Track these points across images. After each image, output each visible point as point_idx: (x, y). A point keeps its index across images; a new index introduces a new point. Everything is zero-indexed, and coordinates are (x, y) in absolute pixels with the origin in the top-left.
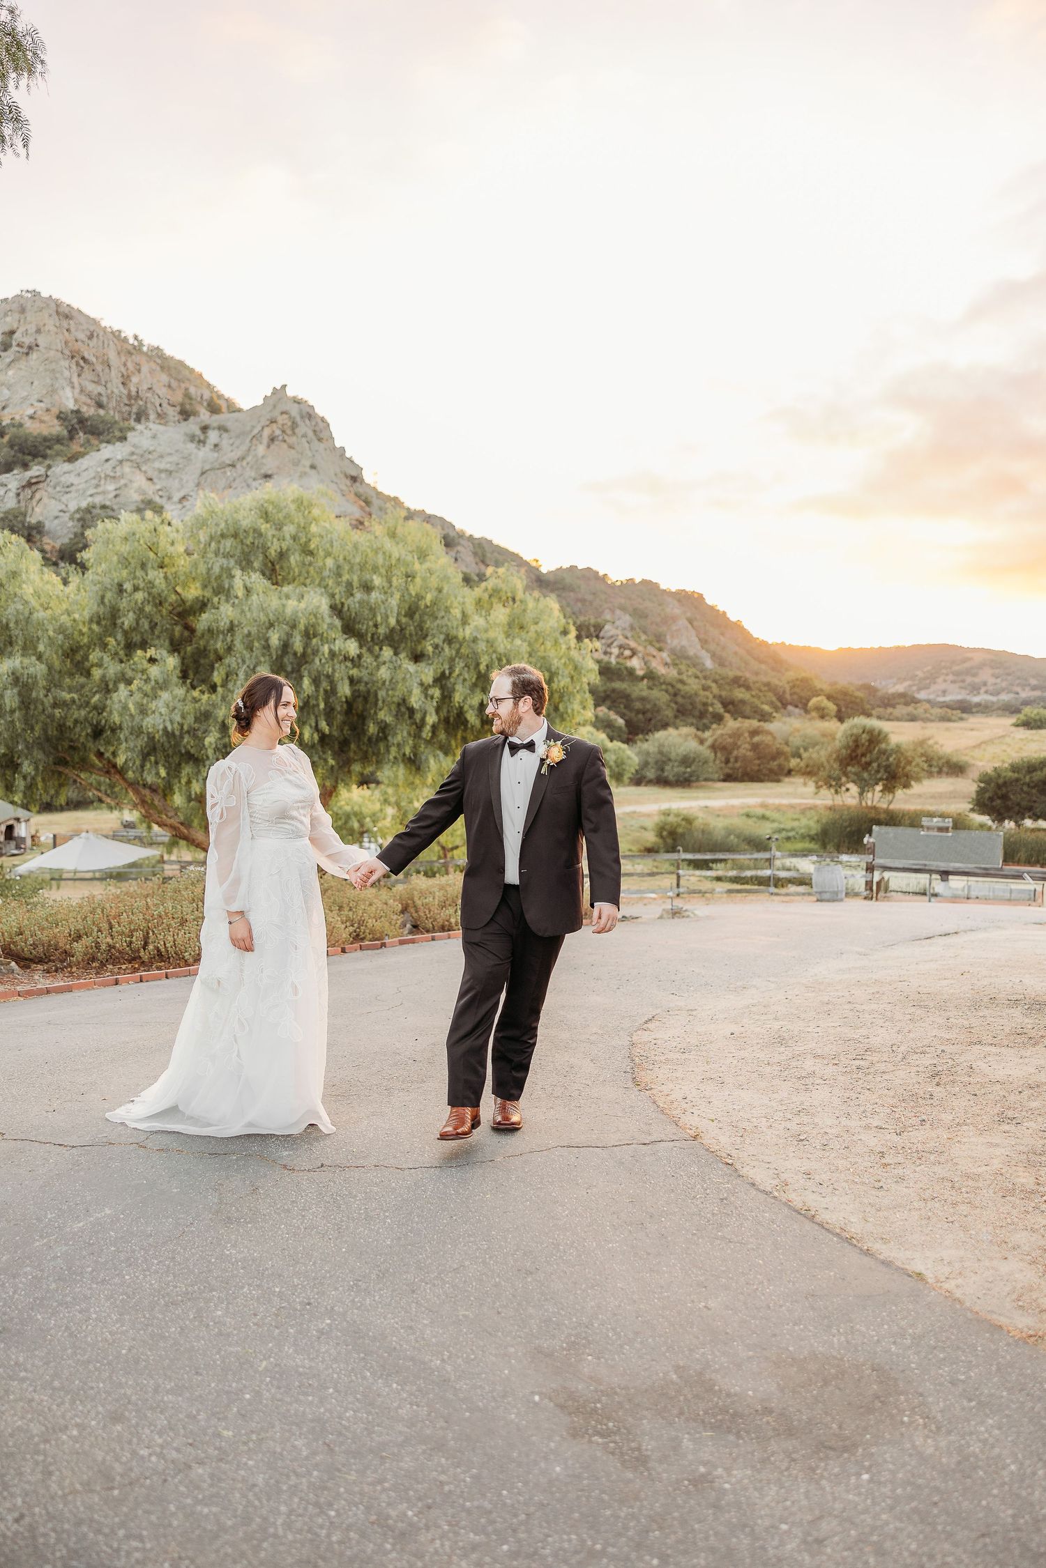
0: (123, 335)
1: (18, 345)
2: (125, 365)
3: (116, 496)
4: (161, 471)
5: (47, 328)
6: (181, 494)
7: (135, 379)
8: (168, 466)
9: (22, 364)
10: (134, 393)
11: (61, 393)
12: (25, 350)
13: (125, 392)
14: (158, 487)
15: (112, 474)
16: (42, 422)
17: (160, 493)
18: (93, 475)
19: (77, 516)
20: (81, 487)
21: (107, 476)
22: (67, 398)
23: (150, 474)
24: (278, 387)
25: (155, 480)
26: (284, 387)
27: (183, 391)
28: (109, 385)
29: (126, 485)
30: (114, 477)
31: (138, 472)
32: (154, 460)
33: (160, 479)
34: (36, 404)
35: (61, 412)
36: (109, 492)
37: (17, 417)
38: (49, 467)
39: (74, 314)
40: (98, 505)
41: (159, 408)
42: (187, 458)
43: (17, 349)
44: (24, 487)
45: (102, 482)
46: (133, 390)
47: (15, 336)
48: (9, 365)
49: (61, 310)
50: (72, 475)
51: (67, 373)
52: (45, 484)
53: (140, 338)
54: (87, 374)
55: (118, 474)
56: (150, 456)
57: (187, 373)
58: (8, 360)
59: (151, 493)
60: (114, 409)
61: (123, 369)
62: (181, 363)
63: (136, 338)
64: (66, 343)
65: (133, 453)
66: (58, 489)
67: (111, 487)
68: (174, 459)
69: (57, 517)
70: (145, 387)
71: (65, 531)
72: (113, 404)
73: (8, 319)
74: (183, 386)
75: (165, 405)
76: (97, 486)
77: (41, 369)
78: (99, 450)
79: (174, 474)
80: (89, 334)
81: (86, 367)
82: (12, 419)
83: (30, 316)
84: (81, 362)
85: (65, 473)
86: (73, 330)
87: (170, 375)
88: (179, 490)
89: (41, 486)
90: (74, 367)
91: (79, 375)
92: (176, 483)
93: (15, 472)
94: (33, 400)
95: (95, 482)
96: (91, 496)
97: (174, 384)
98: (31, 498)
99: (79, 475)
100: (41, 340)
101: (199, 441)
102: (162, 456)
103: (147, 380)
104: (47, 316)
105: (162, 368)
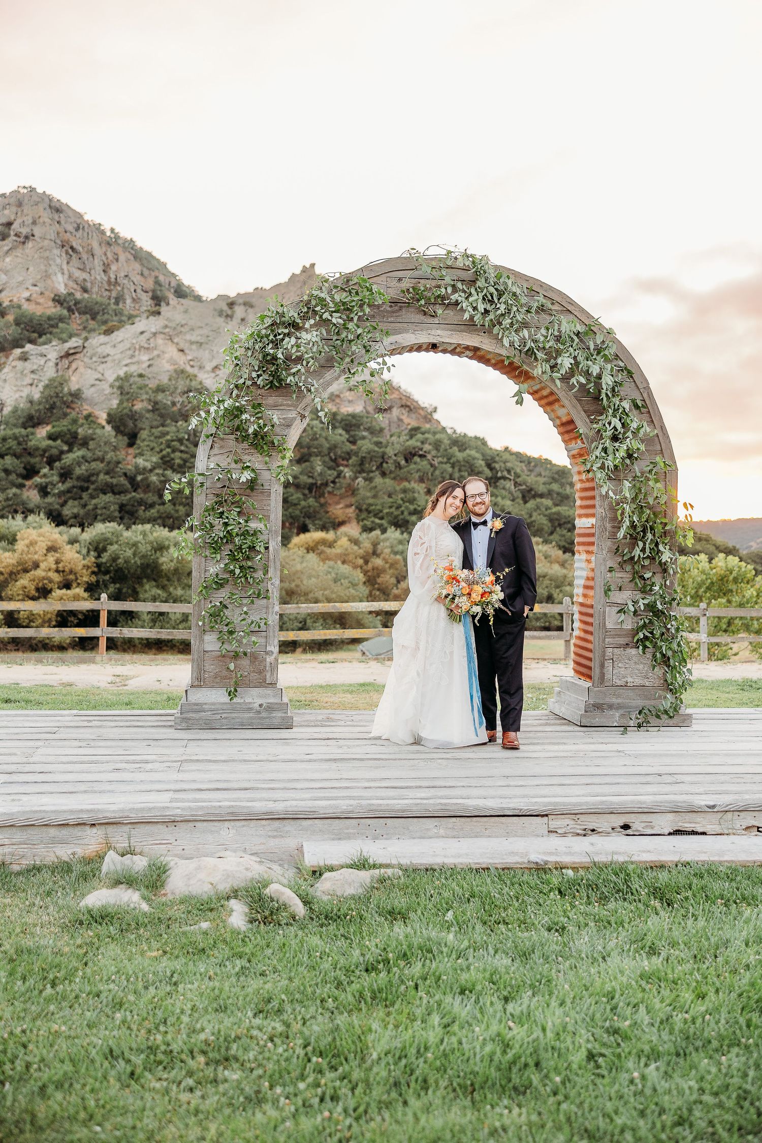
0: (102, 228)
1: (16, 235)
2: (105, 254)
3: (149, 366)
4: (192, 343)
5: (41, 220)
6: (214, 364)
7: (114, 267)
8: (199, 339)
9: (19, 252)
10: (113, 280)
11: (54, 278)
12: (22, 239)
13: (106, 279)
14: (189, 358)
15: (146, 345)
16: (38, 304)
17: (192, 363)
18: (128, 346)
19: (117, 384)
20: (116, 357)
21: (141, 347)
22: (59, 283)
23: (182, 346)
24: (308, 266)
25: (187, 351)
26: (313, 265)
27: (153, 279)
28: (93, 272)
29: (158, 356)
30: (148, 349)
31: (170, 342)
32: (185, 333)
33: (191, 350)
34: (31, 288)
35: (56, 295)
36: (143, 362)
37: (15, 300)
38: (86, 339)
39: (64, 208)
40: (135, 374)
41: (134, 294)
42: (217, 331)
43: (15, 238)
44: (61, 357)
45: (137, 353)
46: (113, 277)
47: (13, 227)
48: (7, 252)
49: (53, 204)
50: (108, 346)
51: (58, 261)
52: (82, 354)
53: (116, 231)
54: (75, 261)
55: (152, 345)
56: (182, 329)
57: (156, 263)
58: (6, 248)
59: (182, 363)
60: (97, 293)
61: (104, 258)
62: (149, 254)
63: (112, 230)
64: (58, 233)
65: (166, 327)
66: (94, 359)
67: (145, 357)
68: (205, 331)
69: (93, 385)
70: (122, 274)
71: (103, 398)
72: (95, 289)
73: (6, 212)
74: (153, 274)
75: (139, 291)
76: (132, 356)
77: (36, 256)
78: (133, 324)
79: (203, 346)
80: (76, 226)
81: (74, 255)
82: (10, 301)
83: (26, 209)
84: (70, 251)
85: (101, 345)
86: (63, 222)
87: (142, 265)
88: (211, 361)
89: (78, 356)
90: (64, 255)
91: (68, 263)
92: (204, 354)
93: (54, 343)
94: (28, 284)
95: (130, 353)
96: (126, 365)
97: (146, 272)
98: (68, 368)
99: (115, 346)
100: (37, 231)
101: (227, 316)
102: (193, 330)
103: (124, 267)
104: (42, 209)
105: (135, 257)
